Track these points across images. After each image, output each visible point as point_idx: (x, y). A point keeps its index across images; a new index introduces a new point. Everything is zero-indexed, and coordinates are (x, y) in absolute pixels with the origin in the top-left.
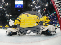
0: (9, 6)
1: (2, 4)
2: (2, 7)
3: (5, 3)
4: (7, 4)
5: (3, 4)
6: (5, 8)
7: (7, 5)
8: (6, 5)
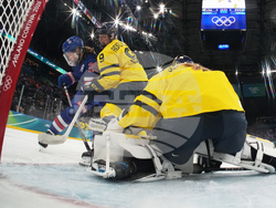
0: (170, 22)
1: (134, 10)
2: (133, 24)
3: (148, 5)
4: (162, 8)
5: (139, 8)
6: (148, 31)
7: (160, 17)
8: (156, 16)
